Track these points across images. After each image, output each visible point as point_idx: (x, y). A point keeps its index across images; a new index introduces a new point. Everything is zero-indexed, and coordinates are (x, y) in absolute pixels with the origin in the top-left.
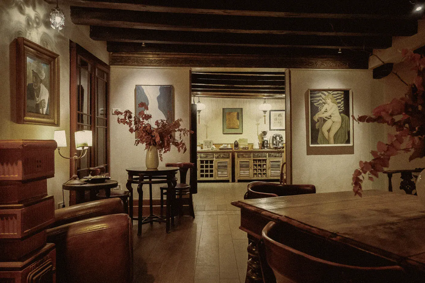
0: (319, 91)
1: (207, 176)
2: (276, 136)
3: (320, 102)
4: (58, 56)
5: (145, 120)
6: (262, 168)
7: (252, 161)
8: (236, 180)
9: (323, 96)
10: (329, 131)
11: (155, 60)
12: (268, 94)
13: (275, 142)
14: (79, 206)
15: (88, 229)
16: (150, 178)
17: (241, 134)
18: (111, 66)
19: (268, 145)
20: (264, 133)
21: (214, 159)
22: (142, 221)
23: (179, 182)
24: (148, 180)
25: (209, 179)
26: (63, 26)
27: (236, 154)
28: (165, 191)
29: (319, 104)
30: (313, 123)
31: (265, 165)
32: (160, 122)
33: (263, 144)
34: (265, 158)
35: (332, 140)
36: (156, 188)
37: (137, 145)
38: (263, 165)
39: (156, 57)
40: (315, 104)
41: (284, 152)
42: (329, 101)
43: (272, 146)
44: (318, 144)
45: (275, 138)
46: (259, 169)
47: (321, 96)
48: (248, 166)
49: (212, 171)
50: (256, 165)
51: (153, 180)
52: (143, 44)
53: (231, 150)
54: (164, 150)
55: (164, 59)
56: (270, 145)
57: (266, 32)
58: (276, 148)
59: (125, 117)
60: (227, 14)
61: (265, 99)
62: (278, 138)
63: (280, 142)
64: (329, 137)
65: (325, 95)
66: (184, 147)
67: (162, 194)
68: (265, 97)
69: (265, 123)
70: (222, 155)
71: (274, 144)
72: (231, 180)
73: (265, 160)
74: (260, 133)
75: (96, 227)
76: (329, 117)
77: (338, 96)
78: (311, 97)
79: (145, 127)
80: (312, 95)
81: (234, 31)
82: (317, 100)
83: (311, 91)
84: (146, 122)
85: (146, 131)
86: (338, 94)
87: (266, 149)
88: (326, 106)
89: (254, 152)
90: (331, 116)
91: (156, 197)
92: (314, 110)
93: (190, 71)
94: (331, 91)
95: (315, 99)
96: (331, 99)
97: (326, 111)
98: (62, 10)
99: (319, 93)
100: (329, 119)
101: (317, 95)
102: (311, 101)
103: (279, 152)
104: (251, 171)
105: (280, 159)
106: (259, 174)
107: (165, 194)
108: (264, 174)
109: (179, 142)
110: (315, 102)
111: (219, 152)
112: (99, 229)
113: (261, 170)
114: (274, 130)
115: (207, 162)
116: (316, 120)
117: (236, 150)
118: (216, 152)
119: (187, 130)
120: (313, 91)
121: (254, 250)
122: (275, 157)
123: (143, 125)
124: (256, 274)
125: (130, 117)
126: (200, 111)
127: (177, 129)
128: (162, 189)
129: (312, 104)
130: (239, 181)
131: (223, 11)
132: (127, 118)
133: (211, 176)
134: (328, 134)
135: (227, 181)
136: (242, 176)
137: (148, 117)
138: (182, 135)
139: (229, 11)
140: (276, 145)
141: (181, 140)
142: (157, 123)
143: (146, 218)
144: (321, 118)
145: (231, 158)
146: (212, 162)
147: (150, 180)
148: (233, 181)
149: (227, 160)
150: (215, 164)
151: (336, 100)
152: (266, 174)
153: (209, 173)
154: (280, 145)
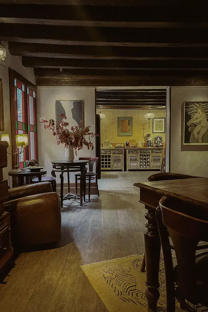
0: (192, 103)
1: (106, 167)
2: (157, 138)
3: (193, 111)
4: (2, 79)
5: (64, 127)
6: (146, 161)
7: (139, 156)
8: (127, 169)
9: (195, 107)
10: (198, 133)
11: (69, 81)
12: (152, 106)
13: (156, 142)
14: (21, 188)
15: (30, 203)
16: (68, 168)
17: (131, 136)
18: (38, 87)
19: (151, 144)
20: (149, 135)
21: (112, 154)
22: (63, 198)
23: (88, 171)
24: (67, 169)
25: (108, 168)
26: (5, 57)
27: (127, 151)
28: (78, 177)
29: (191, 113)
30: (187, 127)
31: (149, 159)
32: (74, 127)
33: (148, 143)
34: (149, 154)
35: (200, 140)
36: (72, 175)
37: (58, 145)
38: (147, 159)
39: (71, 79)
40: (189, 113)
41: (163, 149)
42: (199, 110)
43: (154, 145)
44: (190, 143)
45: (157, 139)
46: (144, 162)
47: (193, 107)
48: (136, 160)
49: (109, 163)
50: (142, 159)
51: (70, 169)
52: (61, 69)
53: (124, 148)
54: (78, 149)
55: (76, 80)
56: (152, 144)
57: (153, 58)
58: (157, 146)
59: (50, 124)
60: (125, 46)
61: (150, 109)
62: (159, 138)
63: (160, 142)
64: (198, 138)
65: (197, 106)
66: (92, 145)
67: (76, 179)
68: (150, 108)
69: (149, 128)
70: (117, 152)
71: (155, 144)
72: (123, 170)
73: (149, 155)
74: (145, 135)
75: (36, 201)
76: (199, 123)
77: (206, 107)
78: (186, 108)
79: (64, 132)
80: (187, 106)
81: (129, 58)
82: (190, 110)
83: (185, 103)
84: (64, 128)
85: (65, 135)
86: (206, 105)
87: (149, 147)
88: (197, 115)
89: (141, 149)
90: (200, 122)
91: (72, 181)
92: (188, 117)
93: (96, 89)
94: (201, 103)
95: (189, 109)
96: (201, 109)
97: (197, 119)
98: (4, 45)
99: (191, 105)
100: (199, 124)
101: (190, 106)
102: (185, 111)
103: (159, 149)
104: (138, 163)
105: (161, 155)
106: (144, 165)
107: (79, 179)
108: (148, 165)
109: (89, 142)
110: (189, 112)
111: (115, 150)
112: (38, 202)
113: (145, 162)
114: (156, 133)
115: (106, 157)
116: (189, 125)
117: (127, 148)
118: (113, 150)
119: (94, 134)
120: (187, 104)
121: (149, 216)
122: (156, 153)
123: (63, 130)
124: (151, 233)
125: (53, 124)
126: (101, 119)
127: (87, 133)
128: (76, 176)
129: (186, 113)
130: (129, 170)
131: (122, 43)
132: (51, 125)
133: (109, 166)
134: (198, 136)
135: (121, 170)
136: (131, 167)
137: (67, 124)
138: (91, 137)
139: (126, 43)
140: (157, 144)
141: (90, 140)
142: (72, 129)
143: (65, 196)
144: (193, 123)
145: (123, 153)
146: (109, 156)
147: (68, 169)
148: (125, 170)
149: (121, 155)
150: (112, 158)
151: (205, 110)
152: (149, 165)
153: (108, 165)
154: (161, 144)
